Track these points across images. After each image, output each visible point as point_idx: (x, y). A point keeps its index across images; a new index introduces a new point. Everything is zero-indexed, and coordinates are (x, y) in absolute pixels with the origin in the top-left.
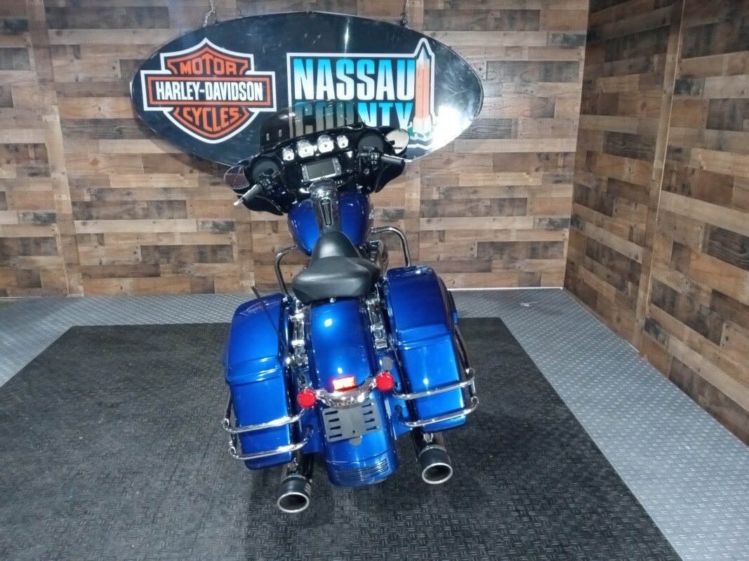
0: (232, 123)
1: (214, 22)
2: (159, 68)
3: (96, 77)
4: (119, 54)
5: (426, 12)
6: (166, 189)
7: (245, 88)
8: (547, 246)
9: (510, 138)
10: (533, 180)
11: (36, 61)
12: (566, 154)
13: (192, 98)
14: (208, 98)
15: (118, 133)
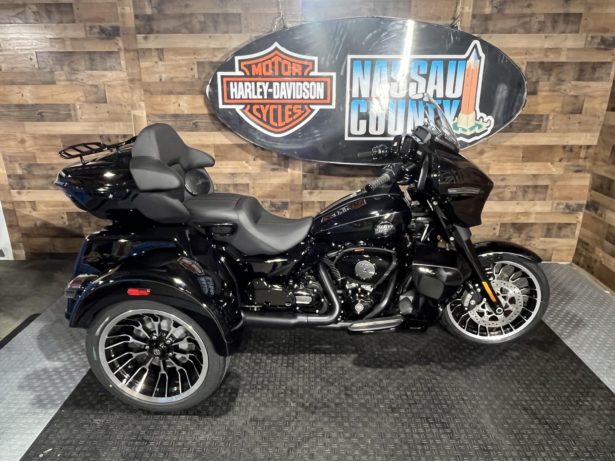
0: (294, 119)
1: (282, 27)
2: (234, 70)
3: (177, 77)
4: (197, 57)
5: (474, 16)
6: (232, 174)
7: (308, 87)
8: (561, 227)
9: (540, 132)
10: (556, 170)
11: (126, 63)
12: (589, 147)
13: (261, 97)
14: (275, 97)
15: (194, 126)
